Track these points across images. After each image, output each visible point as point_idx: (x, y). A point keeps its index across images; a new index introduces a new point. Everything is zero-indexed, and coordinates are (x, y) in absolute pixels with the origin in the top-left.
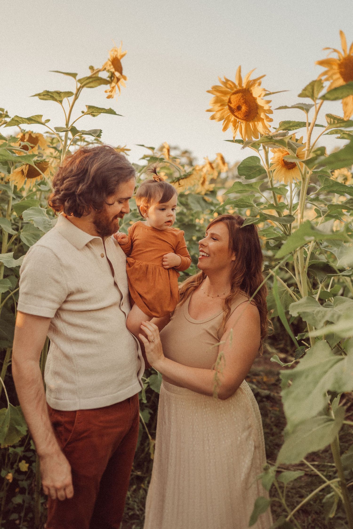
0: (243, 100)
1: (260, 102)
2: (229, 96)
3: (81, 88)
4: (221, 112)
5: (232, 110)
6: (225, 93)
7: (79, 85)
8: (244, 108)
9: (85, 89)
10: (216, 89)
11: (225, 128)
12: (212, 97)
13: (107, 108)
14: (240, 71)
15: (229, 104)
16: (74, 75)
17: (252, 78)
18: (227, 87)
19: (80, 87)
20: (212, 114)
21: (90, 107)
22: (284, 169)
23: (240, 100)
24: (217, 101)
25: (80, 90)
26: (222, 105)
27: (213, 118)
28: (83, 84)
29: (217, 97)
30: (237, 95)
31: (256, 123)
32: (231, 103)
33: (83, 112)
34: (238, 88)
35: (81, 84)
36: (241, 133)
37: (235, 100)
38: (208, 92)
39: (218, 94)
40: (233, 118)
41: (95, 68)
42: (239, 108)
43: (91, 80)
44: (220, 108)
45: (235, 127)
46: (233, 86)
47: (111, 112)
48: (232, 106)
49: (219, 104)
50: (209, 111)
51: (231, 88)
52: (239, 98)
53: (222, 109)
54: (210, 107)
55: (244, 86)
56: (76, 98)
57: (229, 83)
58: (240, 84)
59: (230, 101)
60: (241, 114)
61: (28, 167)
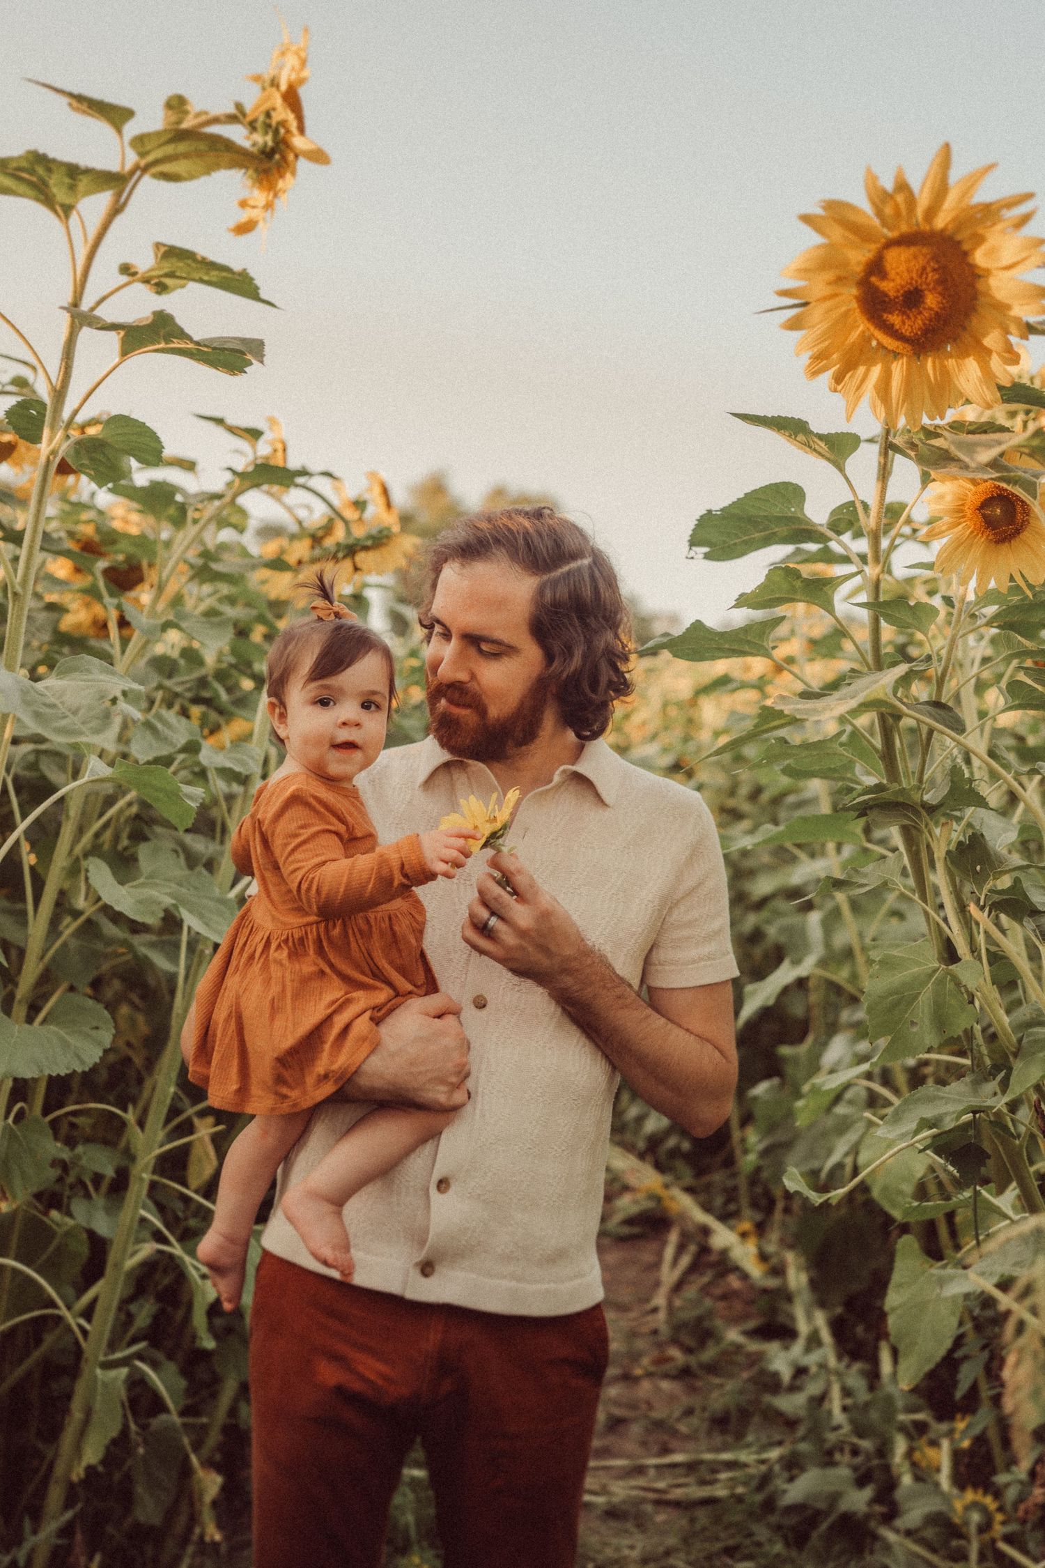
0: (934, 270)
1: (1000, 286)
2: (871, 249)
3: (138, 173)
4: (828, 304)
5: (872, 305)
6: (861, 234)
7: (132, 158)
8: (932, 299)
10: (836, 213)
12: (811, 244)
14: (945, 162)
15: (873, 279)
16: (117, 116)
17: (981, 195)
18: (879, 213)
19: (136, 167)
23: (924, 268)
24: (826, 261)
25: (136, 177)
28: (150, 158)
29: (831, 246)
30: (913, 250)
31: (951, 363)
32: (883, 275)
33: (126, 269)
34: (919, 219)
35: (142, 155)
37: (903, 267)
38: (807, 219)
39: (839, 236)
40: (858, 330)
42: (912, 298)
43: (182, 147)
44: (831, 289)
46: (904, 212)
47: (242, 286)
48: (889, 287)
49: (829, 275)
50: (787, 296)
52: (921, 261)
53: (836, 295)
54: (794, 283)
55: (941, 222)
56: (117, 209)
57: (900, 198)
58: (931, 213)
59: (876, 267)
60: (913, 324)
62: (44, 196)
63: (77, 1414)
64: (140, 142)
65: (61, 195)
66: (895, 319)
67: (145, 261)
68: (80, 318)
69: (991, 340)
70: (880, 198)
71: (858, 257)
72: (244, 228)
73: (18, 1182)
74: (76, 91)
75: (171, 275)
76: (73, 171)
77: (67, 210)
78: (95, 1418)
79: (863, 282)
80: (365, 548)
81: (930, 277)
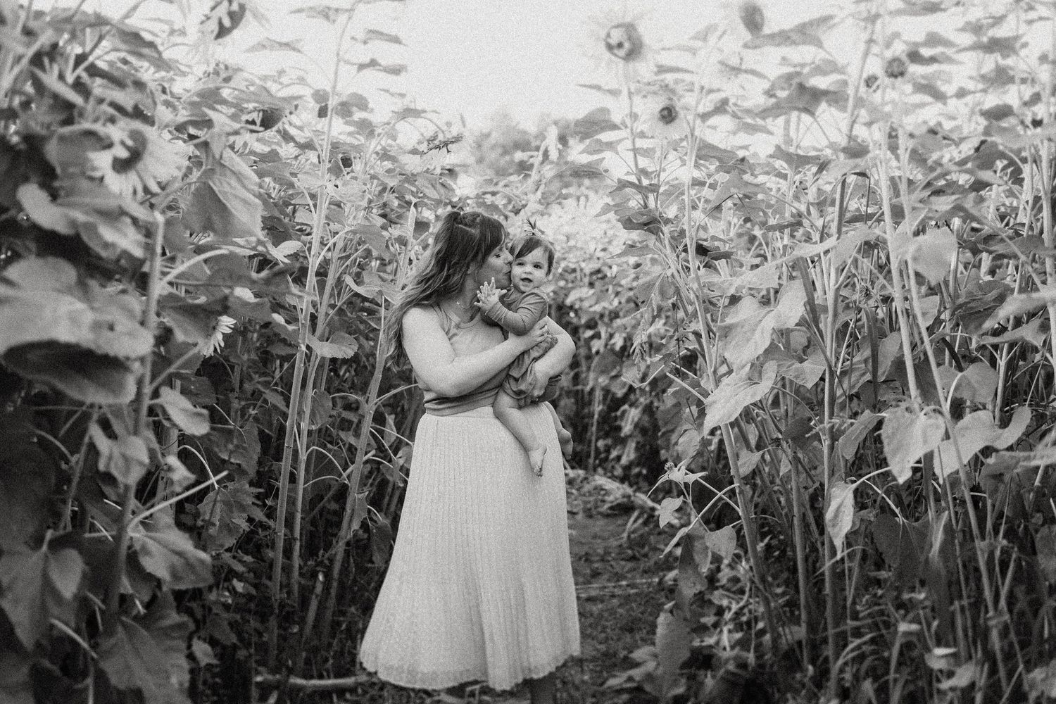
0: (626, 35)
1: (646, 40)
2: (606, 30)
4: (595, 48)
5: (610, 47)
8: (627, 45)
13: (393, 34)
15: (608, 39)
18: (606, 19)
21: (371, 31)
22: (661, 124)
23: (623, 35)
25: (355, 7)
30: (619, 29)
31: (637, 64)
32: (611, 38)
33: (353, 38)
34: (621, 19)
36: (617, 76)
37: (616, 36)
40: (607, 56)
42: (620, 45)
45: (609, 69)
47: (396, 40)
48: (612, 42)
52: (622, 33)
58: (623, 17)
59: (608, 35)
60: (622, 53)
61: (261, 114)
62: (327, 17)
63: (348, 510)
65: (332, 17)
66: (616, 51)
67: (361, 36)
68: (339, 59)
71: (603, 34)
73: (318, 418)
75: (370, 39)
76: (337, 10)
77: (334, 21)
78: (356, 512)
79: (605, 40)
80: (452, 142)
81: (625, 37)
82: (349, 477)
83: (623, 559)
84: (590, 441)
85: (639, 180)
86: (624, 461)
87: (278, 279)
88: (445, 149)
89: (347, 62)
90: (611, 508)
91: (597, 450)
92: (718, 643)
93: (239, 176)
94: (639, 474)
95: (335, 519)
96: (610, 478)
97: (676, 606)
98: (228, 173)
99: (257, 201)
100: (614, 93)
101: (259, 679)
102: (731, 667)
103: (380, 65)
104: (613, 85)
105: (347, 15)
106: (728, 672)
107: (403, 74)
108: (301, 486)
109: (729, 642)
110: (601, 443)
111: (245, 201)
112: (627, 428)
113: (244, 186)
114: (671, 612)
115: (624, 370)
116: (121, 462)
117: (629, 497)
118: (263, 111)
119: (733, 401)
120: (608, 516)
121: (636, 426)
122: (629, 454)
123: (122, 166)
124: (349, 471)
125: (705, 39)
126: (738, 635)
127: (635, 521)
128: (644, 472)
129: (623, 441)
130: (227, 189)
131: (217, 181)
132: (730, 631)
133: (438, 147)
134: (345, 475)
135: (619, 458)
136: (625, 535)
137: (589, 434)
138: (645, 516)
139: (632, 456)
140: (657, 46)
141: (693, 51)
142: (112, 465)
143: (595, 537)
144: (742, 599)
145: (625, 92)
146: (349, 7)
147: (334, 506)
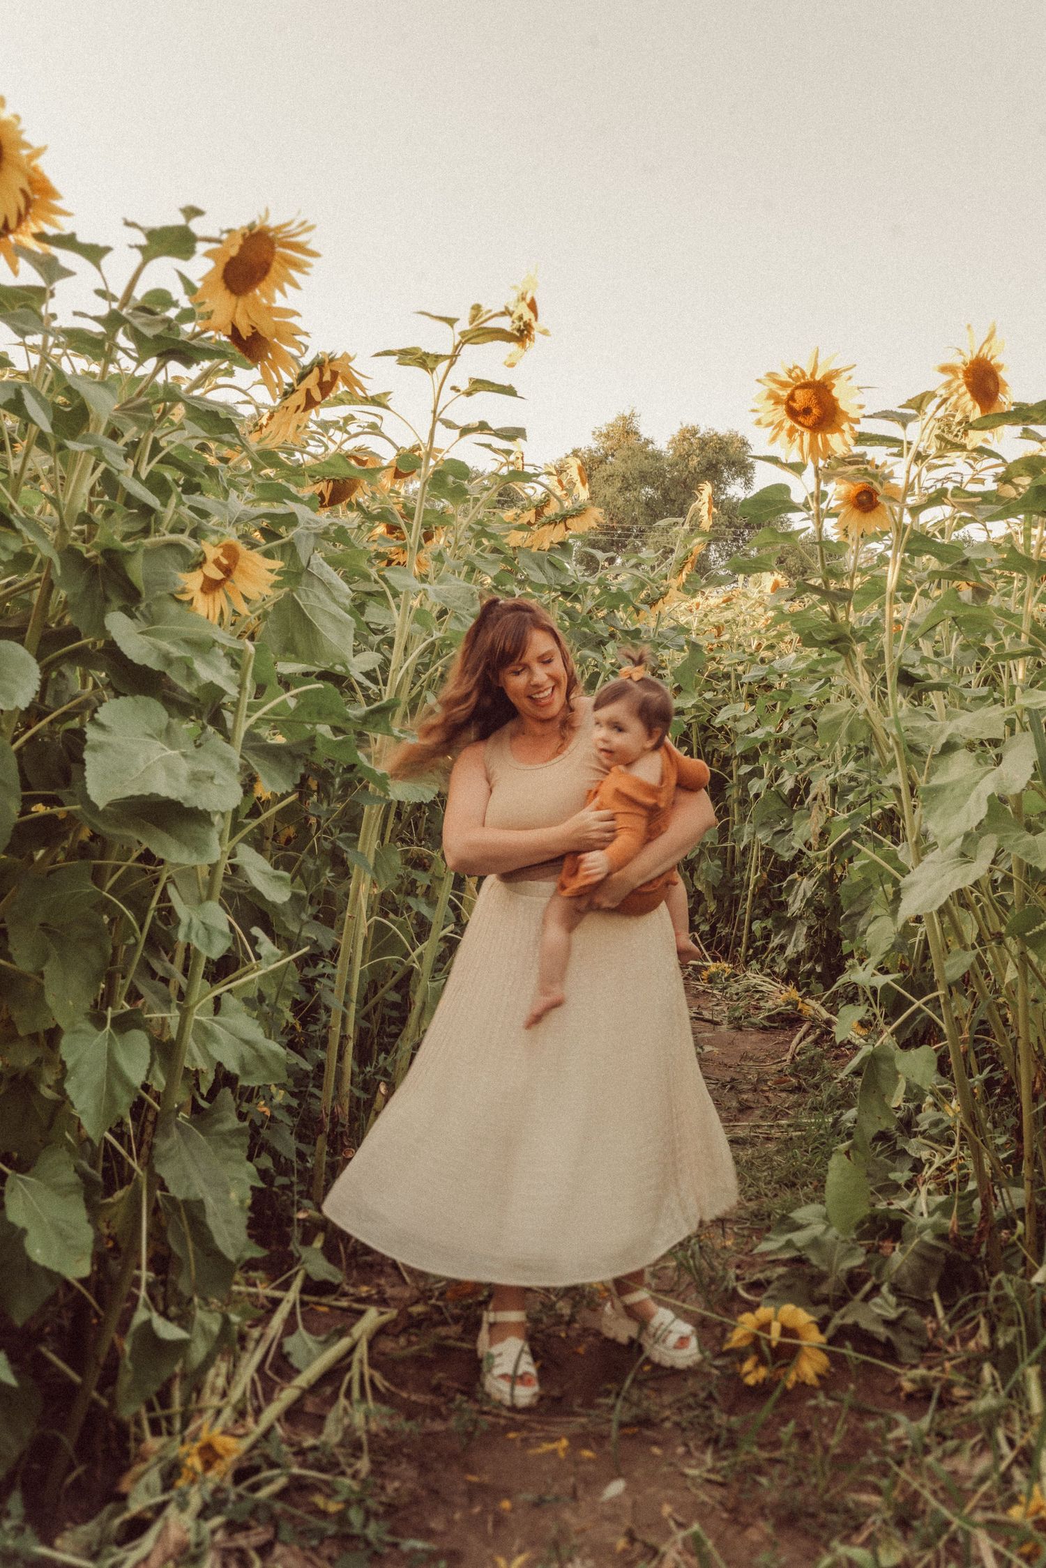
0: (816, 398)
1: (843, 405)
2: (789, 391)
4: (774, 413)
5: (792, 413)
6: (784, 385)
7: (458, 338)
8: (815, 411)
9: (467, 348)
10: (772, 376)
11: (774, 439)
12: (762, 390)
13: (506, 384)
14: (817, 356)
15: (791, 402)
16: (451, 321)
17: (833, 367)
18: (790, 377)
19: (461, 344)
20: (755, 416)
21: (477, 380)
22: (857, 513)
23: (812, 398)
24: (771, 396)
26: (776, 403)
27: (759, 422)
28: (465, 339)
29: (771, 390)
30: (806, 390)
31: (828, 436)
32: (795, 401)
33: (454, 388)
34: (808, 377)
36: (801, 449)
37: (802, 398)
38: (759, 381)
39: (774, 386)
40: (788, 423)
41: (485, 308)
42: (807, 411)
44: (773, 407)
45: (791, 441)
46: (801, 376)
47: (509, 391)
48: (796, 406)
49: (773, 402)
50: (753, 411)
51: (798, 377)
52: (810, 395)
53: (776, 410)
54: (756, 406)
55: (818, 377)
56: (452, 364)
57: (798, 371)
58: (813, 375)
59: (792, 397)
60: (809, 421)
61: (331, 484)
62: (424, 365)
64: (463, 334)
65: (430, 365)
66: (801, 419)
67: (464, 386)
68: (436, 419)
69: (845, 427)
70: (790, 371)
71: (784, 394)
72: (512, 365)
73: (382, 879)
74: (435, 314)
75: (475, 391)
77: (433, 370)
78: (428, 1005)
79: (787, 403)
80: (572, 517)
81: (814, 401)
82: (420, 957)
83: (782, 1091)
84: (742, 922)
85: (826, 583)
86: (790, 952)
87: (378, 717)
88: (562, 526)
89: (449, 425)
90: (769, 1018)
91: (752, 938)
92: (912, 1208)
93: (328, 587)
94: (812, 971)
95: (395, 1014)
96: (768, 975)
97: (853, 1146)
98: (316, 582)
99: (348, 616)
100: (797, 468)
101: (301, 1215)
102: (928, 1237)
103: (490, 429)
104: (795, 457)
105: (447, 362)
106: (924, 1244)
107: (519, 440)
108: (357, 970)
109: (927, 1205)
110: (756, 926)
111: (334, 618)
112: (796, 905)
113: (334, 600)
114: (847, 1153)
115: (794, 823)
116: (202, 932)
117: (795, 1004)
118: (334, 480)
119: (937, 884)
120: (765, 1028)
121: (809, 903)
122: (798, 942)
123: (211, 586)
124: (418, 951)
125: (919, 408)
126: (941, 1199)
127: (803, 1038)
128: (819, 969)
129: (790, 924)
130: (313, 602)
131: (303, 594)
132: (929, 1193)
133: (552, 522)
134: (414, 955)
135: (782, 948)
136: (788, 1057)
137: (740, 911)
138: (818, 1031)
139: (802, 946)
140: (853, 414)
141: (904, 421)
142: (193, 936)
143: (744, 1057)
144: (949, 1151)
145: (810, 468)
146: (449, 352)
147: (395, 997)
